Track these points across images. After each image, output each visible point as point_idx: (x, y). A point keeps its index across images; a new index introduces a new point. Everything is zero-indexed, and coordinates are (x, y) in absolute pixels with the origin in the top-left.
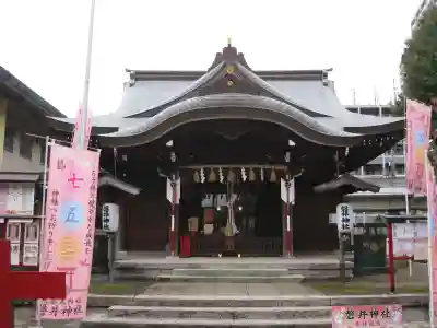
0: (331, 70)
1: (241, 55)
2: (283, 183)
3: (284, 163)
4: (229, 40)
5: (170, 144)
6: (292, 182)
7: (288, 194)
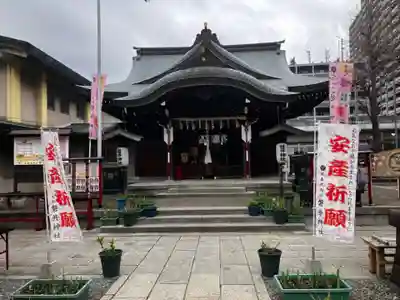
0: (283, 42)
1: (215, 35)
2: (243, 128)
3: (244, 114)
4: (206, 24)
5: (164, 104)
6: (250, 128)
7: (246, 136)
